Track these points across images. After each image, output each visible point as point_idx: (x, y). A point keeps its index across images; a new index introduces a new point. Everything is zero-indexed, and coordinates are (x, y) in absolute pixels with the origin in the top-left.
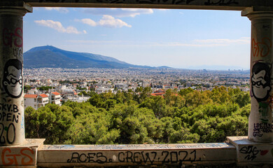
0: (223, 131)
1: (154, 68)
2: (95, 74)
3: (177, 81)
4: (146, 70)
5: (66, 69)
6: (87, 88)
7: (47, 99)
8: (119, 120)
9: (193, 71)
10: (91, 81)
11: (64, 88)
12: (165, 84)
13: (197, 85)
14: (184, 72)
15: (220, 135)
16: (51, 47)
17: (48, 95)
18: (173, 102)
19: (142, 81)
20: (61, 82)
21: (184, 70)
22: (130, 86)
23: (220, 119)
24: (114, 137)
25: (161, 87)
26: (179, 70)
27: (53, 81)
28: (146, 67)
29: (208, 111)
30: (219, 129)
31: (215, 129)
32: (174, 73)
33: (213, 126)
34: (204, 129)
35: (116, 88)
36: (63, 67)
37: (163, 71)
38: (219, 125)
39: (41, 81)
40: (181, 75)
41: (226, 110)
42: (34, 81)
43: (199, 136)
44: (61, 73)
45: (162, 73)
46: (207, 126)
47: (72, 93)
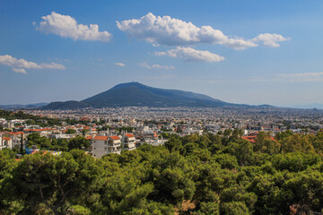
0: (290, 191)
1: (253, 107)
2: (185, 114)
3: (280, 122)
4: (244, 110)
5: (152, 108)
6: (173, 129)
7: (119, 141)
8: (156, 171)
9: (300, 110)
10: (179, 121)
11: (147, 129)
12: (265, 126)
13: (303, 127)
14: (290, 112)
15: (287, 197)
16: (137, 84)
17: (121, 137)
18: (265, 147)
19: (238, 122)
20: (146, 123)
21: (289, 109)
22: (223, 127)
23: (289, 174)
24: (145, 192)
25: (260, 129)
26: (283, 109)
27: (138, 121)
28: (243, 105)
29: (278, 163)
30: (286, 188)
31: (280, 187)
32: (277, 112)
33: (279, 184)
34: (266, 187)
35: (206, 129)
36: (149, 106)
37: (264, 111)
38: (287, 182)
39: (125, 121)
40: (285, 115)
41: (302, 161)
42: (116, 121)
43: (256, 197)
44: (147, 113)
45: (262, 112)
46: (269, 183)
47: (152, 135)
